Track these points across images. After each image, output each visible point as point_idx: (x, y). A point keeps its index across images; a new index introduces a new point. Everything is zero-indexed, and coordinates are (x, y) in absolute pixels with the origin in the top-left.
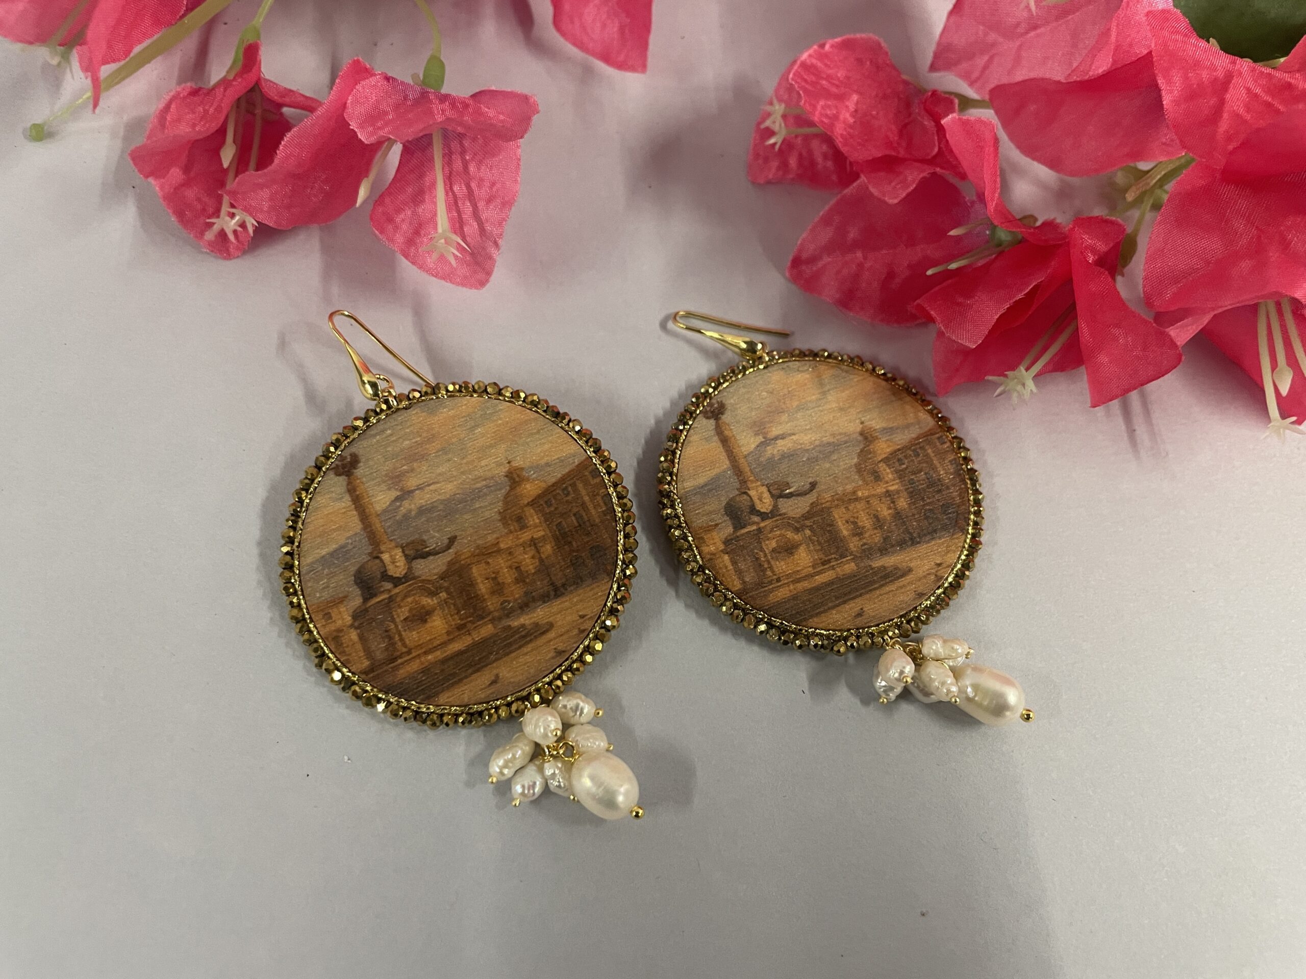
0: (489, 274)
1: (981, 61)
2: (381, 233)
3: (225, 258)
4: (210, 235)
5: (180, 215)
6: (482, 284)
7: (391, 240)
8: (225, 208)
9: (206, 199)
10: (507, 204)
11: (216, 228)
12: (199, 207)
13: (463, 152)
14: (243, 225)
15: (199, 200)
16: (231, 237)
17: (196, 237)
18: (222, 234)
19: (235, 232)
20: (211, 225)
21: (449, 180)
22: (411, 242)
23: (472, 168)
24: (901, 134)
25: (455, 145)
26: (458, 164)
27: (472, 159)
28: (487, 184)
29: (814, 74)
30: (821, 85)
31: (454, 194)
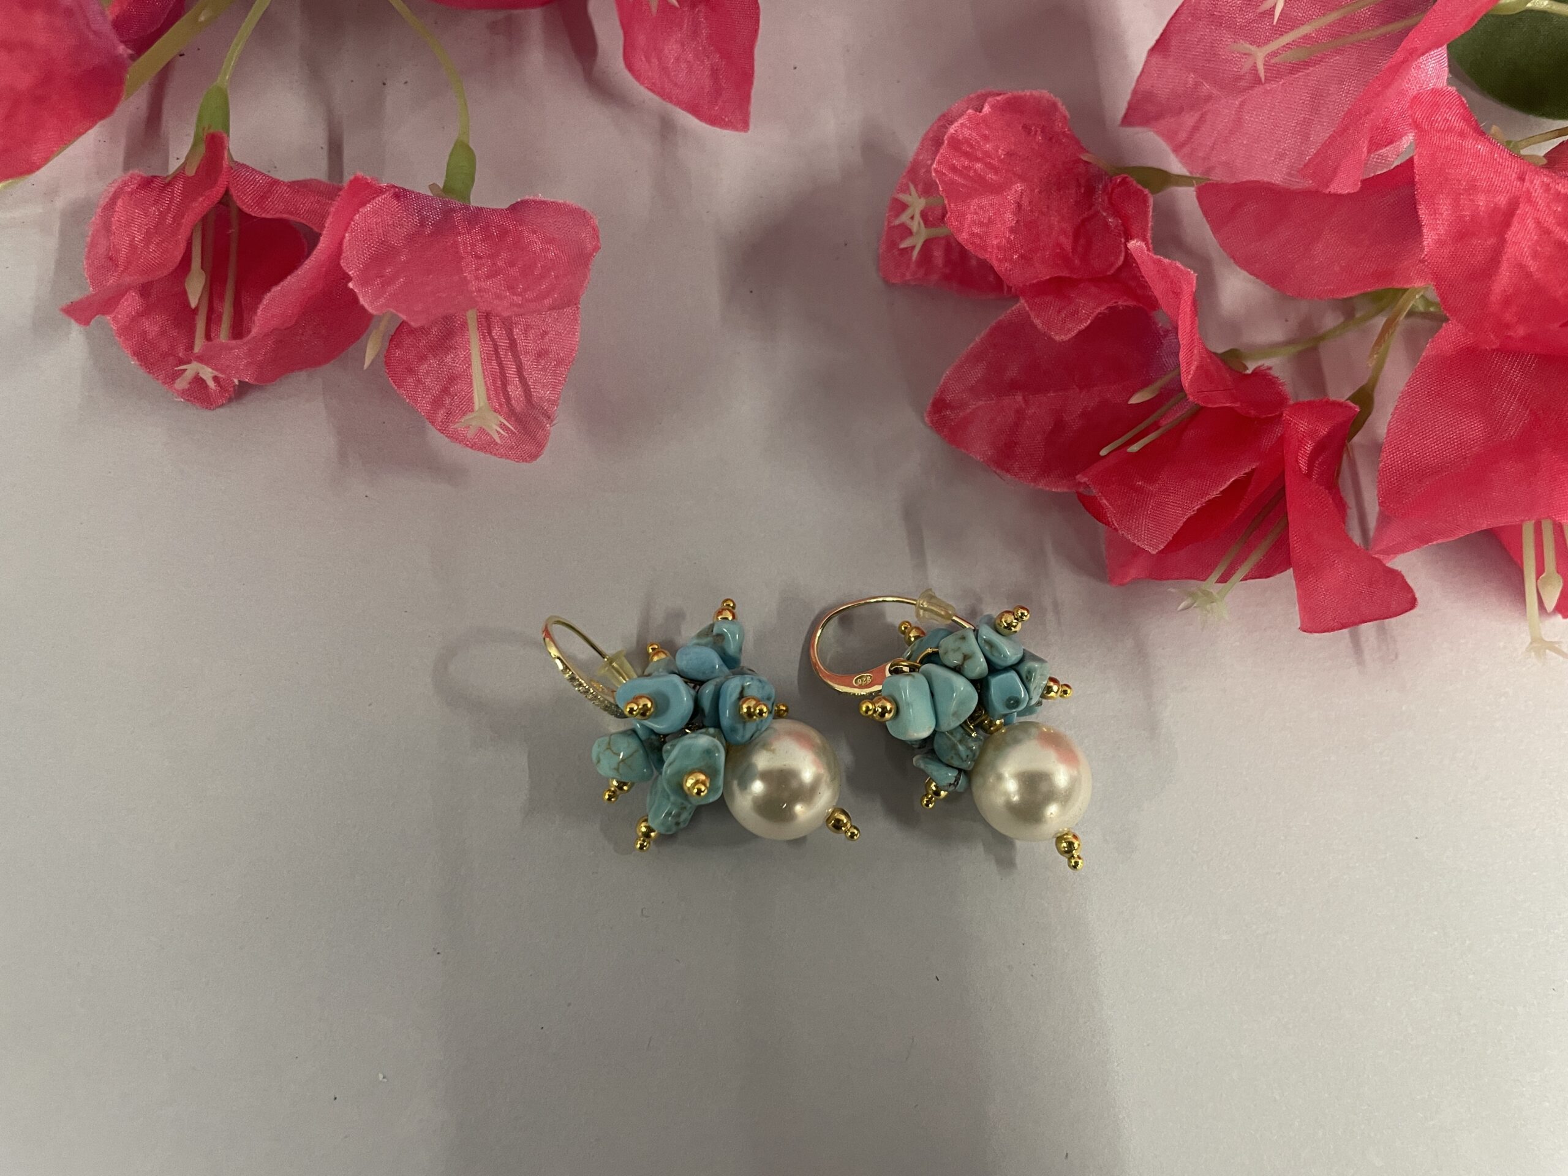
0: (541, 446)
1: (1189, 120)
2: (400, 386)
3: (206, 408)
4: (182, 384)
5: (142, 357)
6: (534, 457)
9: (173, 333)
10: (563, 362)
11: (189, 375)
12: (165, 346)
15: (164, 335)
16: (211, 384)
17: (164, 383)
18: (198, 381)
19: (216, 379)
20: (181, 372)
24: (1076, 236)
28: (536, 332)
29: (966, 154)
30: (975, 171)
31: (493, 340)
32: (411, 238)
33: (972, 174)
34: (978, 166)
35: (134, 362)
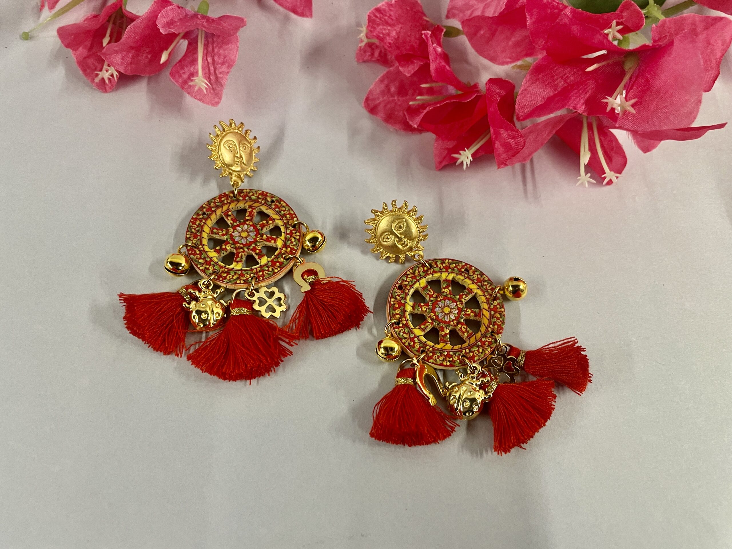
0: (220, 99)
2: (173, 78)
3: (104, 92)
4: (97, 80)
5: (84, 70)
6: (217, 103)
7: (177, 82)
8: (105, 67)
9: (96, 64)
10: (230, 66)
11: (100, 77)
12: (93, 68)
13: (213, 43)
14: (112, 75)
15: (93, 64)
16: (107, 81)
17: (91, 81)
18: (103, 79)
19: (109, 79)
20: (97, 75)
21: (205, 55)
22: (185, 82)
23: (216, 50)
25: (210, 40)
26: (210, 49)
27: (217, 46)
28: (222, 57)
29: (382, 14)
30: (385, 19)
31: (208, 62)
32: (181, 20)
33: (383, 20)
34: (386, 18)
35: (81, 72)
